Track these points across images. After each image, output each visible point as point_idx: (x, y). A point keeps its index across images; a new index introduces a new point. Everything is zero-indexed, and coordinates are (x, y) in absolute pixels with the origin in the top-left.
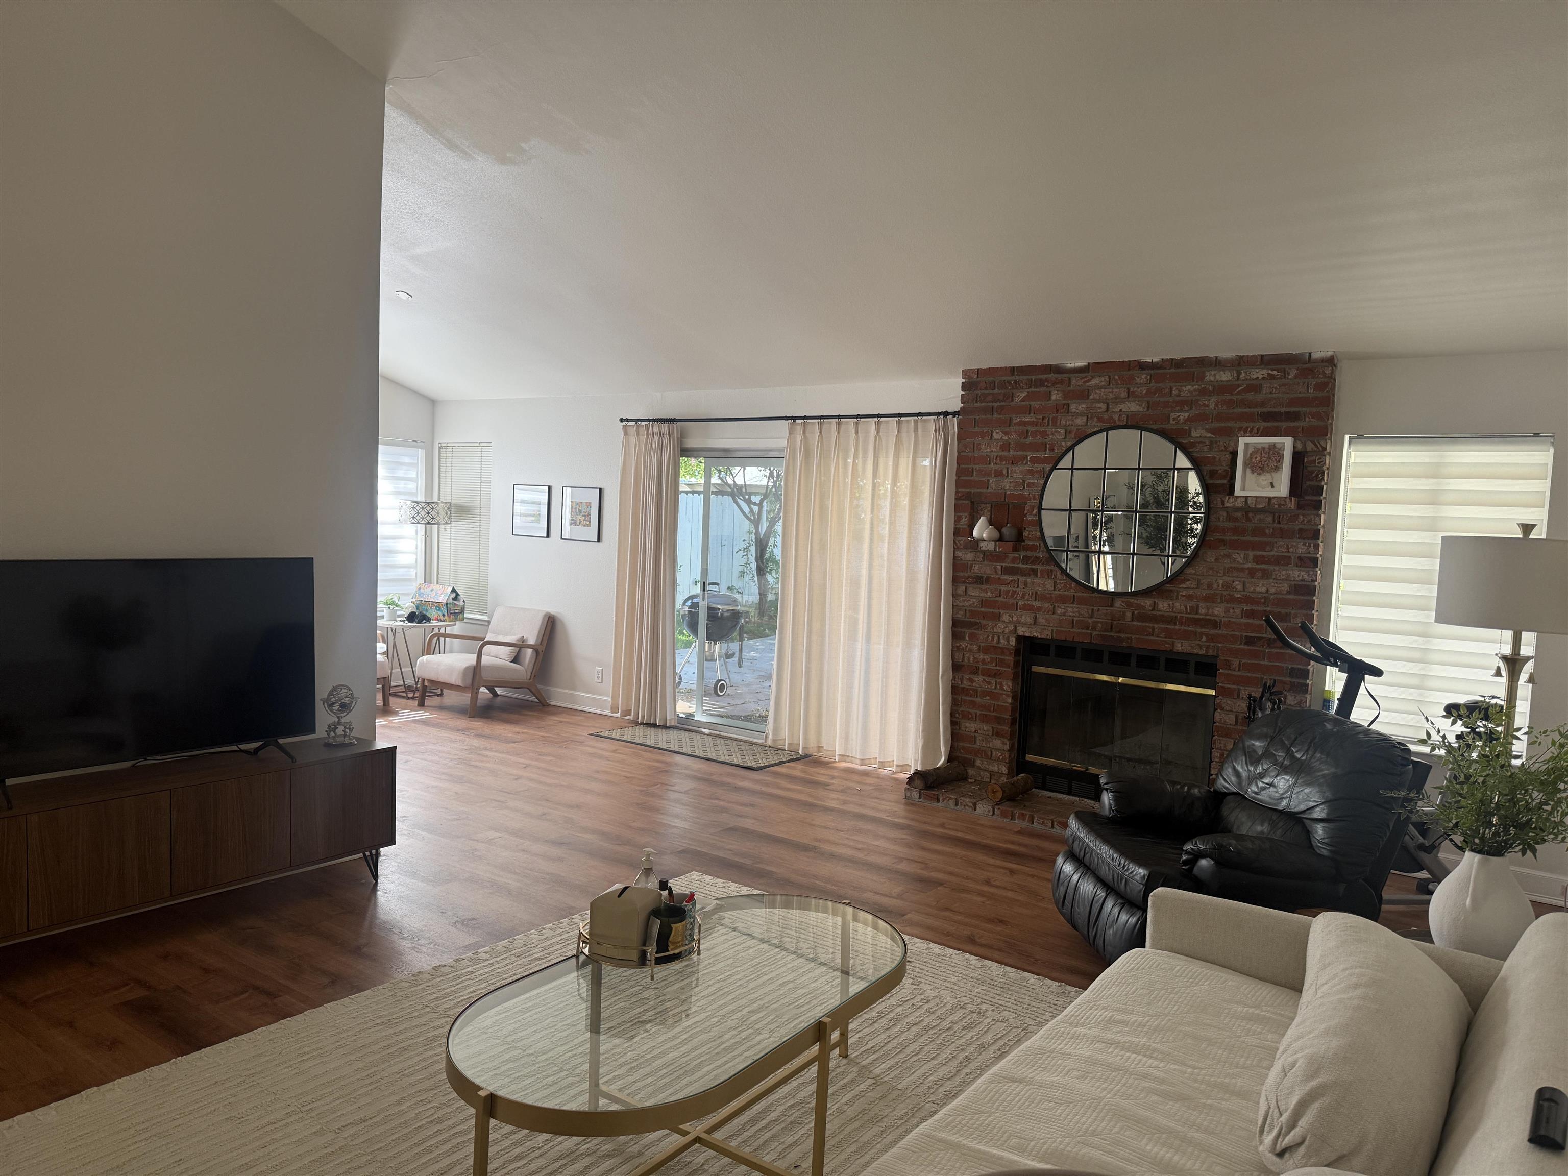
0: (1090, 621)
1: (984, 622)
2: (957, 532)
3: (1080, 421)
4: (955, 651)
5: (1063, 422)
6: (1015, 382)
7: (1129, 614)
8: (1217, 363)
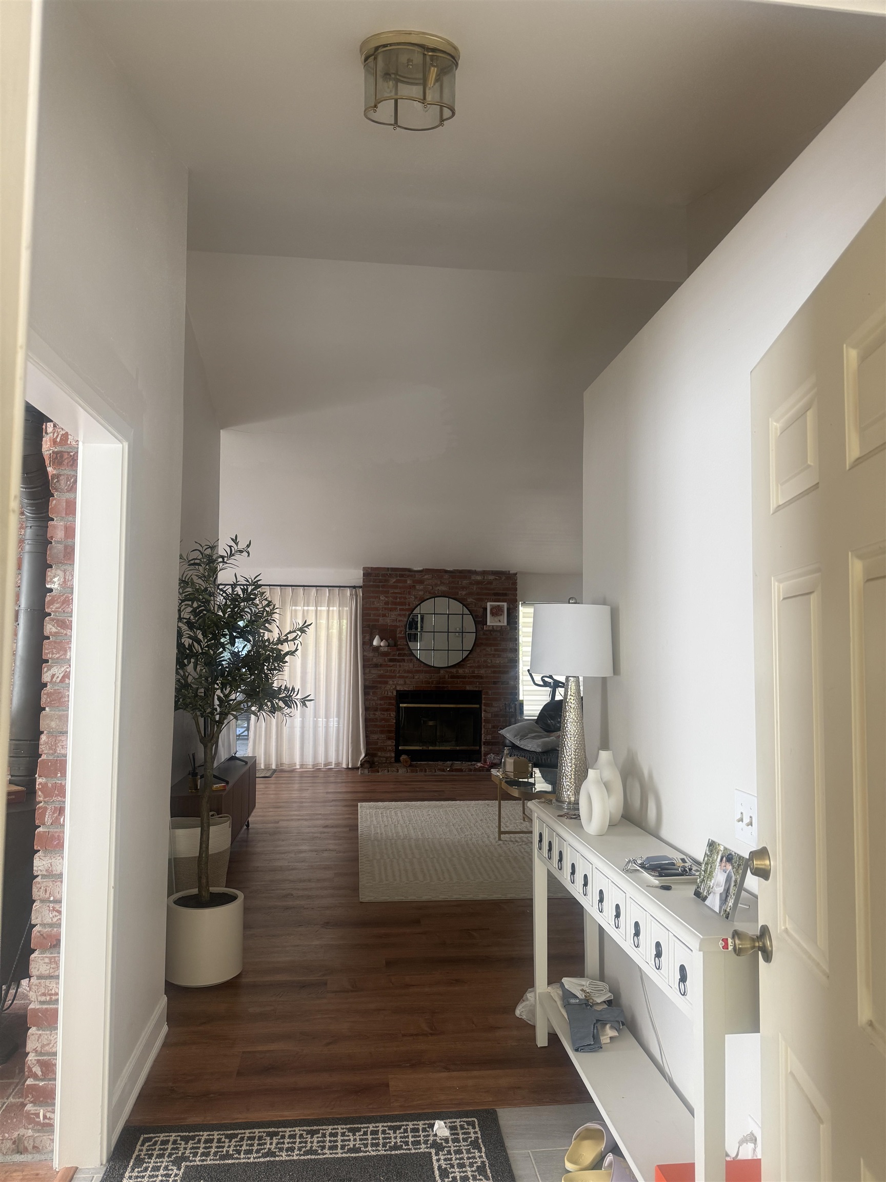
0: (430, 680)
1: (379, 685)
2: (364, 643)
3: (421, 593)
4: (365, 701)
5: (414, 593)
6: (390, 574)
7: (447, 676)
8: (475, 573)
